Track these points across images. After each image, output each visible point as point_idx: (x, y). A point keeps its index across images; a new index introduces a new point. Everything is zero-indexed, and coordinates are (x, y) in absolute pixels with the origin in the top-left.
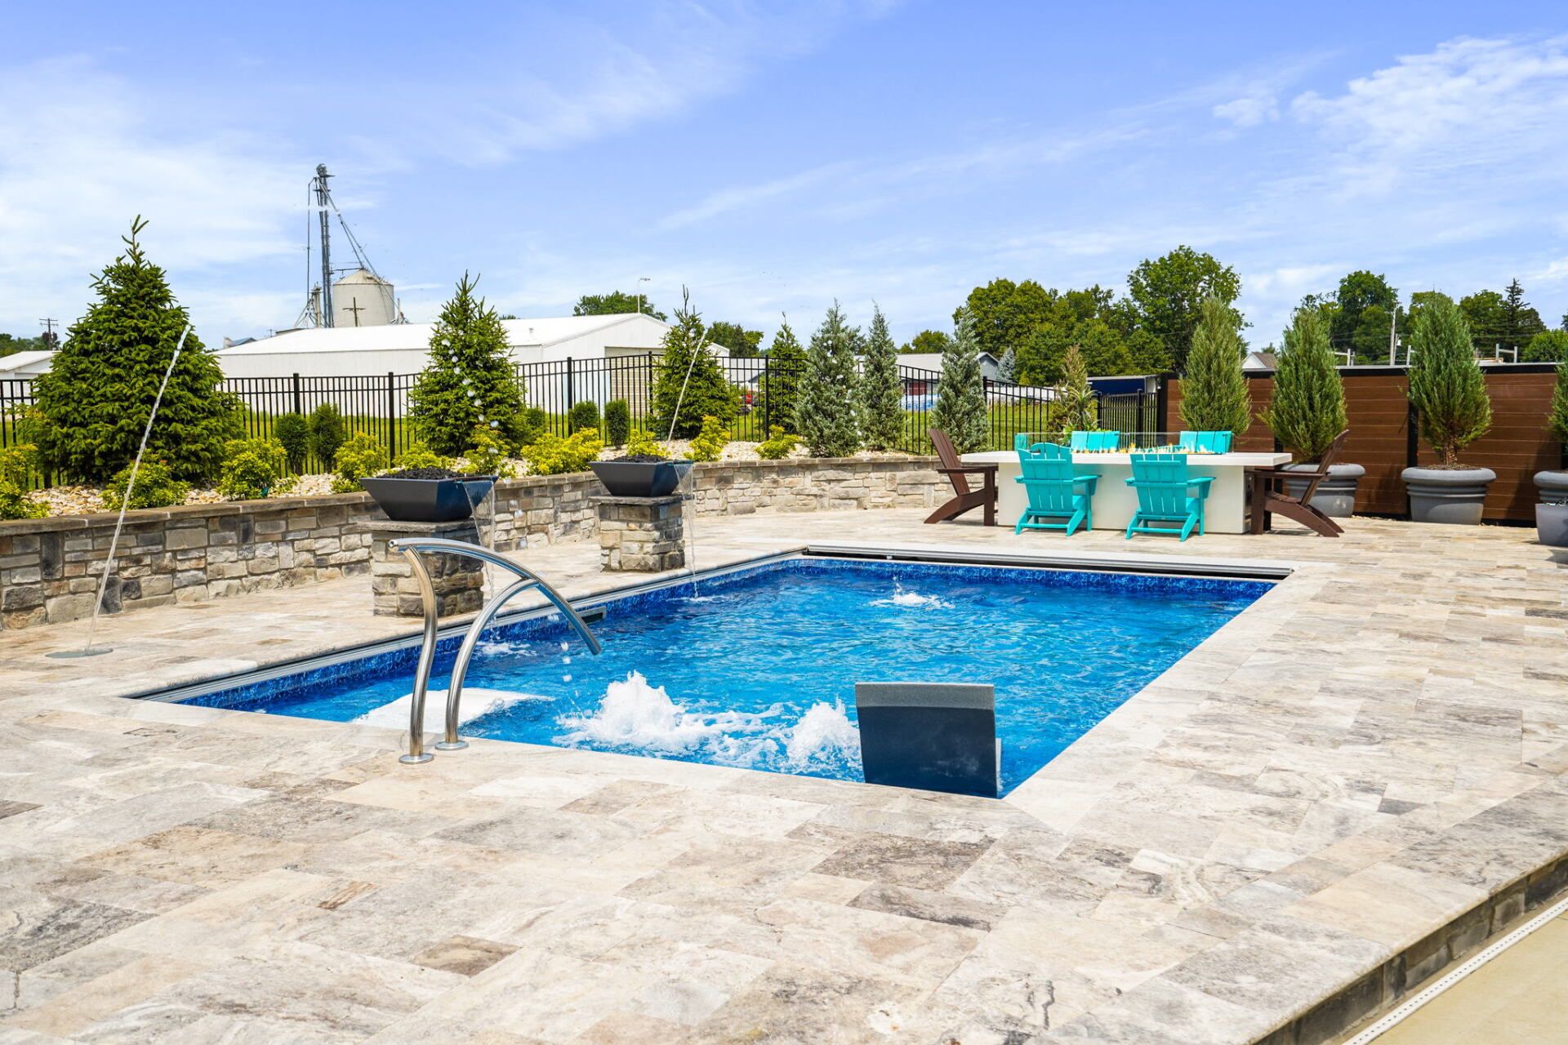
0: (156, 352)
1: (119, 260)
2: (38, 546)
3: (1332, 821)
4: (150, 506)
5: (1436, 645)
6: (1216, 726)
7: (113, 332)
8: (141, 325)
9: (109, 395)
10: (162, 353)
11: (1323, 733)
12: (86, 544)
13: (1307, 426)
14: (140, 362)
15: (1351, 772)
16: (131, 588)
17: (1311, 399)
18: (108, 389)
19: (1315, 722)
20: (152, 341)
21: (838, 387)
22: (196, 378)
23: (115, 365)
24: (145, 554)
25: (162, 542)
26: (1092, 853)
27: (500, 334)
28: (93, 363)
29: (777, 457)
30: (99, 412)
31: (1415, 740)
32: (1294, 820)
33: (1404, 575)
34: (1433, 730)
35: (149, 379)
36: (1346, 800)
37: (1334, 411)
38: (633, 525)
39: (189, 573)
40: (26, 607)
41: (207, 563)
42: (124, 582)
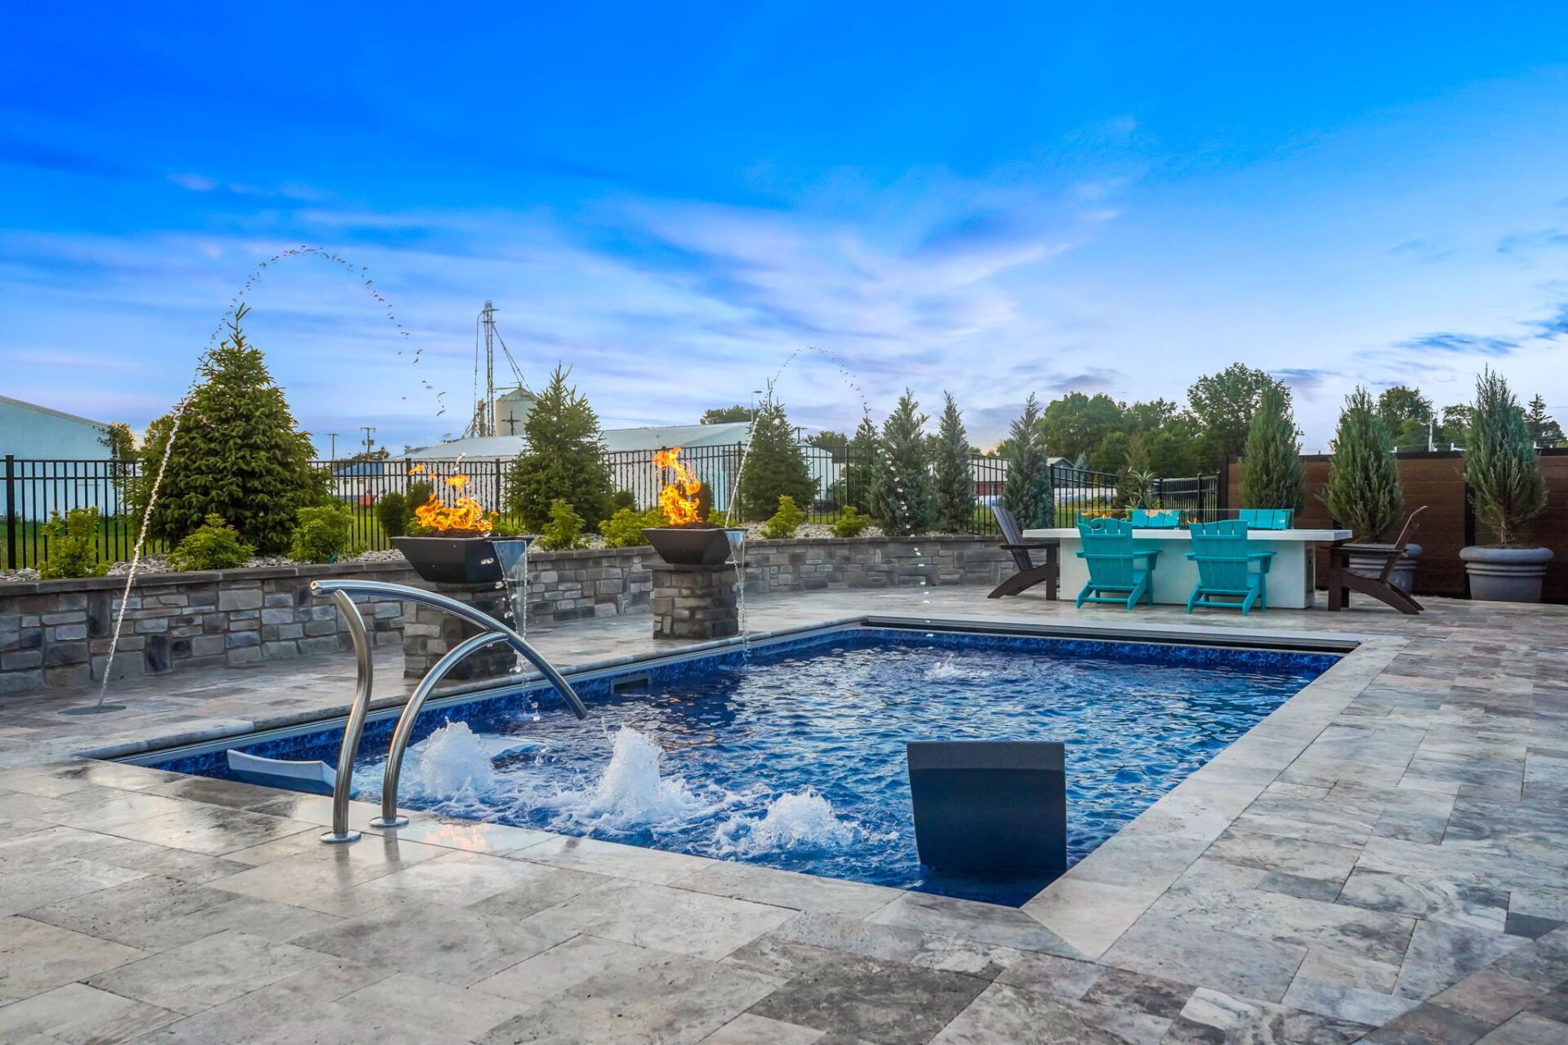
1: (223, 344)
2: (84, 603)
3: (1448, 947)
4: (213, 567)
5: (1527, 721)
6: (1290, 813)
8: (237, 403)
9: (203, 468)
10: (255, 429)
11: (1419, 823)
12: (135, 603)
13: (1365, 506)
14: (234, 437)
15: (1463, 876)
16: (182, 647)
17: (1367, 478)
19: (1406, 809)
20: (248, 418)
21: (910, 471)
22: (287, 452)
23: (211, 440)
24: (197, 614)
25: (216, 602)
26: (1129, 992)
27: (591, 419)
29: (850, 535)
31: (1531, 833)
32: (1398, 945)
33: (1476, 649)
34: (1550, 821)
35: (241, 453)
36: (1461, 916)
37: (1391, 492)
38: (685, 592)
39: (242, 634)
40: (69, 663)
41: (262, 625)
42: (174, 641)
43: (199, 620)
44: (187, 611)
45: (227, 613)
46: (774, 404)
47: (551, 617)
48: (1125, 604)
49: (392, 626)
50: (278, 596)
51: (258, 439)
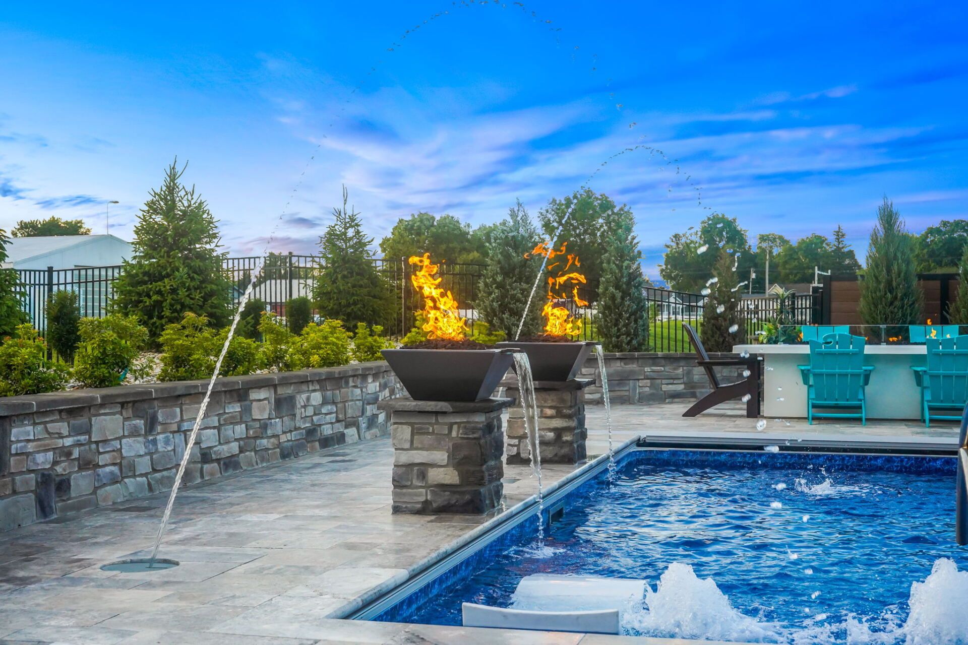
12: (28, 433)
16: (63, 486)
24: (75, 445)
25: (88, 432)
38: (549, 412)
39: (108, 469)
41: (122, 458)
42: (58, 479)
43: (76, 454)
44: (68, 442)
45: (97, 443)
46: (349, 213)
47: (317, 444)
48: (859, 420)
49: (214, 457)
50: (134, 422)
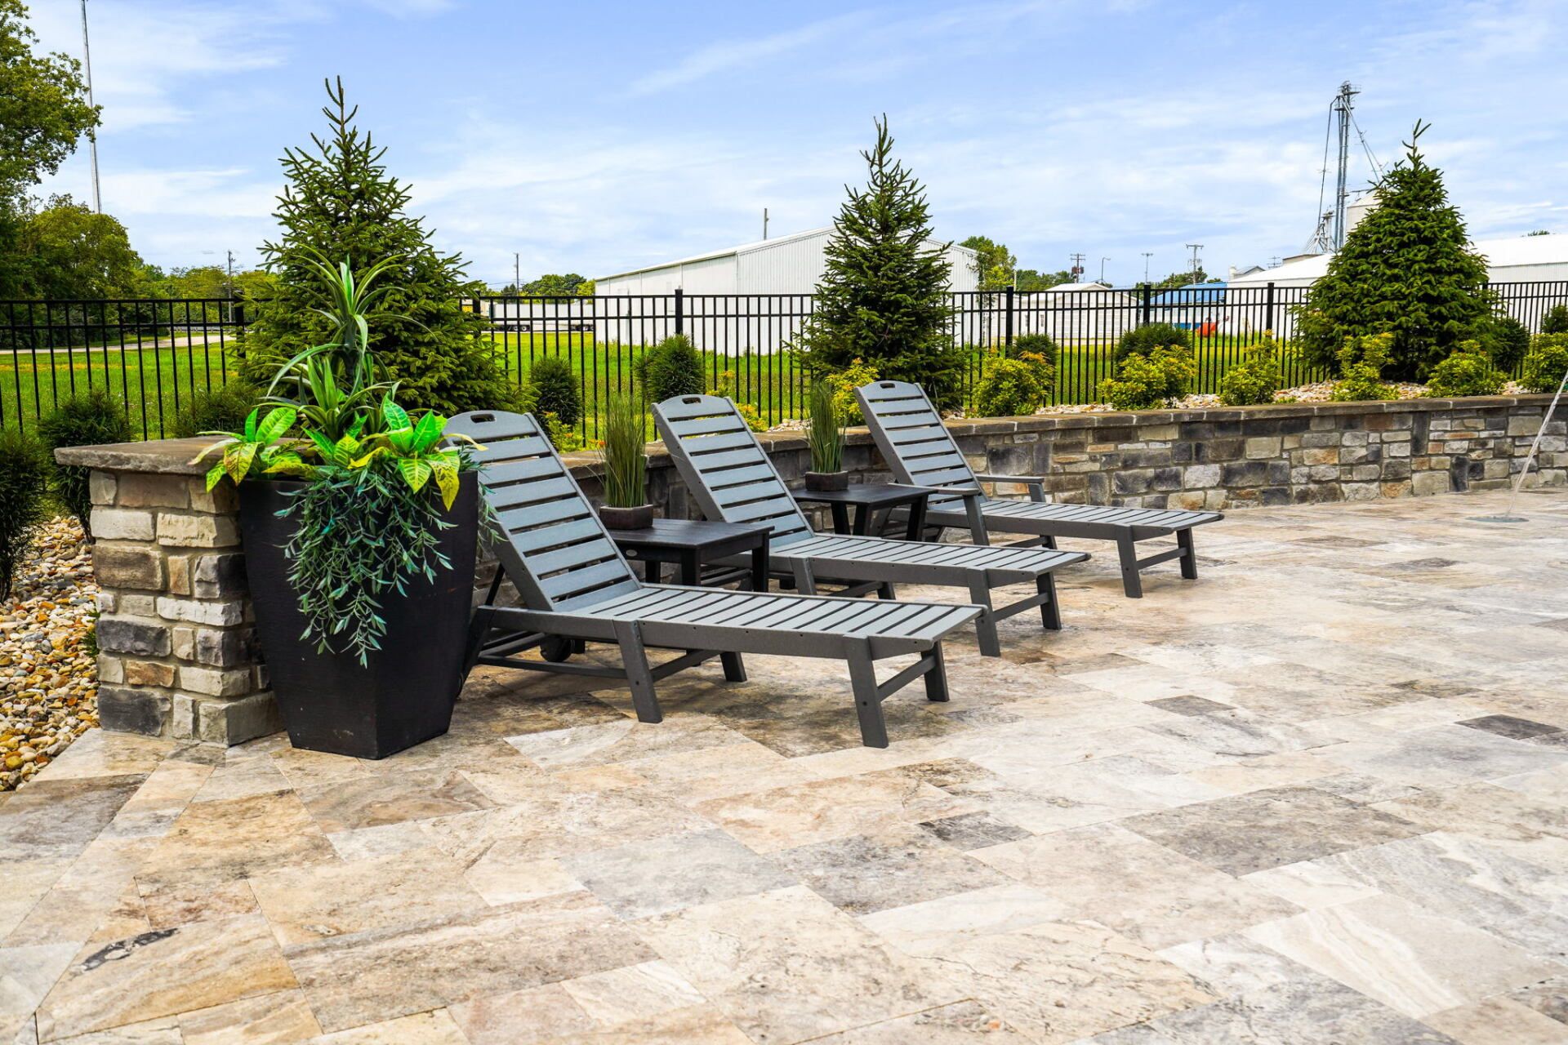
0: (1433, 251)
1: (1396, 166)
2: (1411, 423)
4: (1475, 393)
7: (1392, 234)
8: (1420, 226)
9: (1388, 294)
10: (1438, 252)
12: (1446, 425)
14: (1418, 261)
16: (1477, 469)
18: (1386, 289)
20: (1429, 241)
22: (1468, 275)
23: (1396, 266)
24: (1490, 438)
25: (1505, 428)
28: (1374, 265)
30: (1379, 310)
35: (1426, 279)
39: (1524, 460)
40: (1399, 479)
41: (1539, 452)
42: (1472, 463)
43: (1491, 444)
44: (1484, 435)
45: (1514, 438)
50: (1555, 423)
51: (1442, 263)
